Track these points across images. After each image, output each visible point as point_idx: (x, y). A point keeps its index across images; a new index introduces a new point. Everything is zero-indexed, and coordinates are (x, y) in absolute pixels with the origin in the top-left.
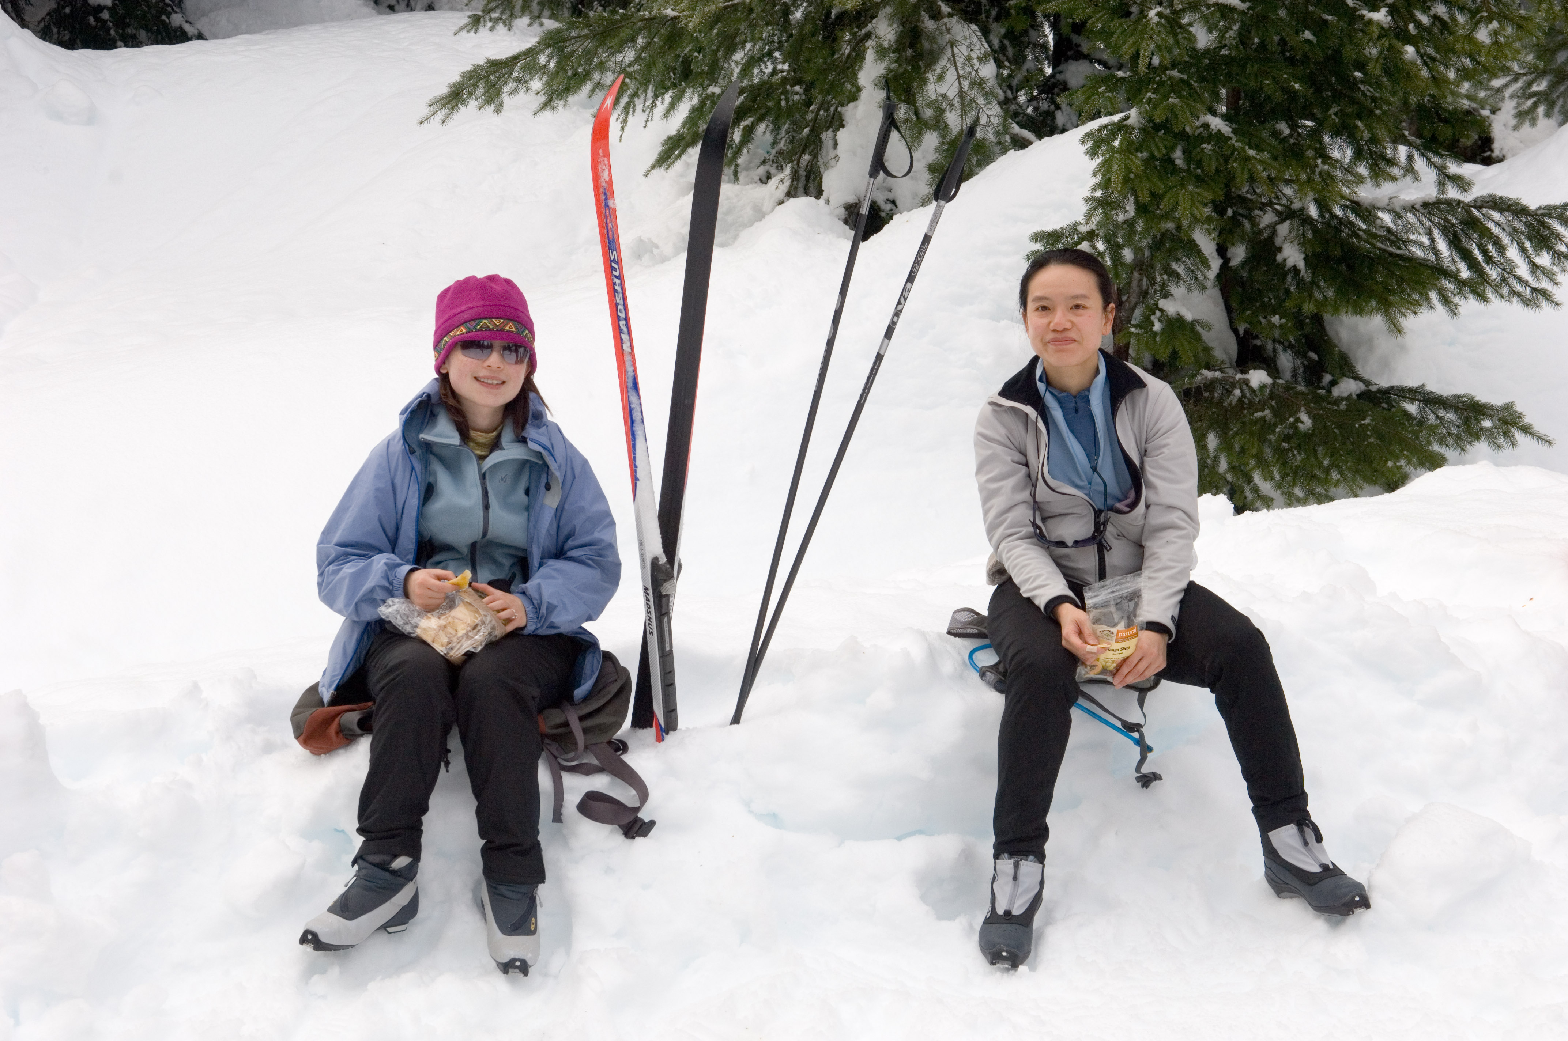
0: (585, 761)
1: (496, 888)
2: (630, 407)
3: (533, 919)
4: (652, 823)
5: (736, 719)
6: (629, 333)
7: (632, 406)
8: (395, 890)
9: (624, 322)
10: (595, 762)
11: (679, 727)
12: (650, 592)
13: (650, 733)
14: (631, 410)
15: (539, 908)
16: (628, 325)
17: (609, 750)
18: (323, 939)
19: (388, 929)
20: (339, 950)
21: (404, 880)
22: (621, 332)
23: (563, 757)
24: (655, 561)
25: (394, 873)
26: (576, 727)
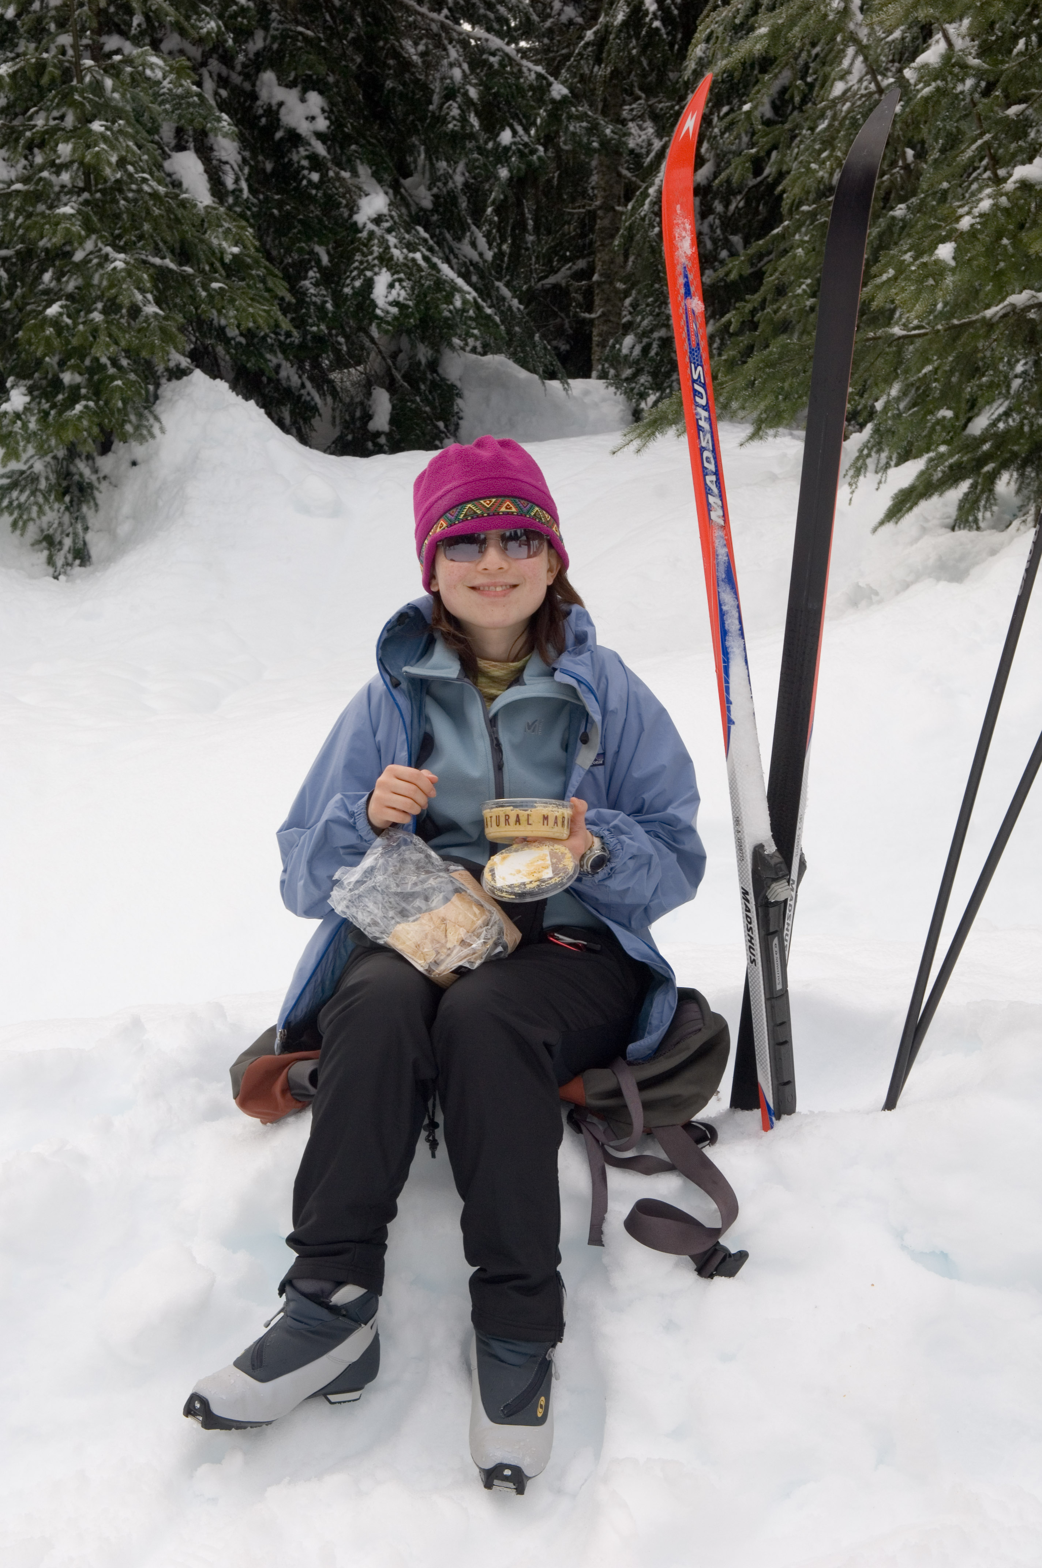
0: (647, 1153)
1: (487, 1344)
2: (721, 610)
3: (543, 1398)
4: (742, 1256)
5: (890, 1103)
6: (722, 496)
7: (724, 608)
8: (335, 1337)
9: (714, 478)
10: (663, 1156)
11: (798, 1109)
12: (751, 897)
13: (755, 1116)
14: (722, 614)
15: (554, 1382)
16: (720, 483)
17: (685, 1138)
18: (217, 1409)
19: (330, 1397)
20: (245, 1428)
21: (353, 1323)
22: (708, 491)
23: (612, 1143)
24: (758, 851)
25: (335, 1310)
26: (633, 1100)
